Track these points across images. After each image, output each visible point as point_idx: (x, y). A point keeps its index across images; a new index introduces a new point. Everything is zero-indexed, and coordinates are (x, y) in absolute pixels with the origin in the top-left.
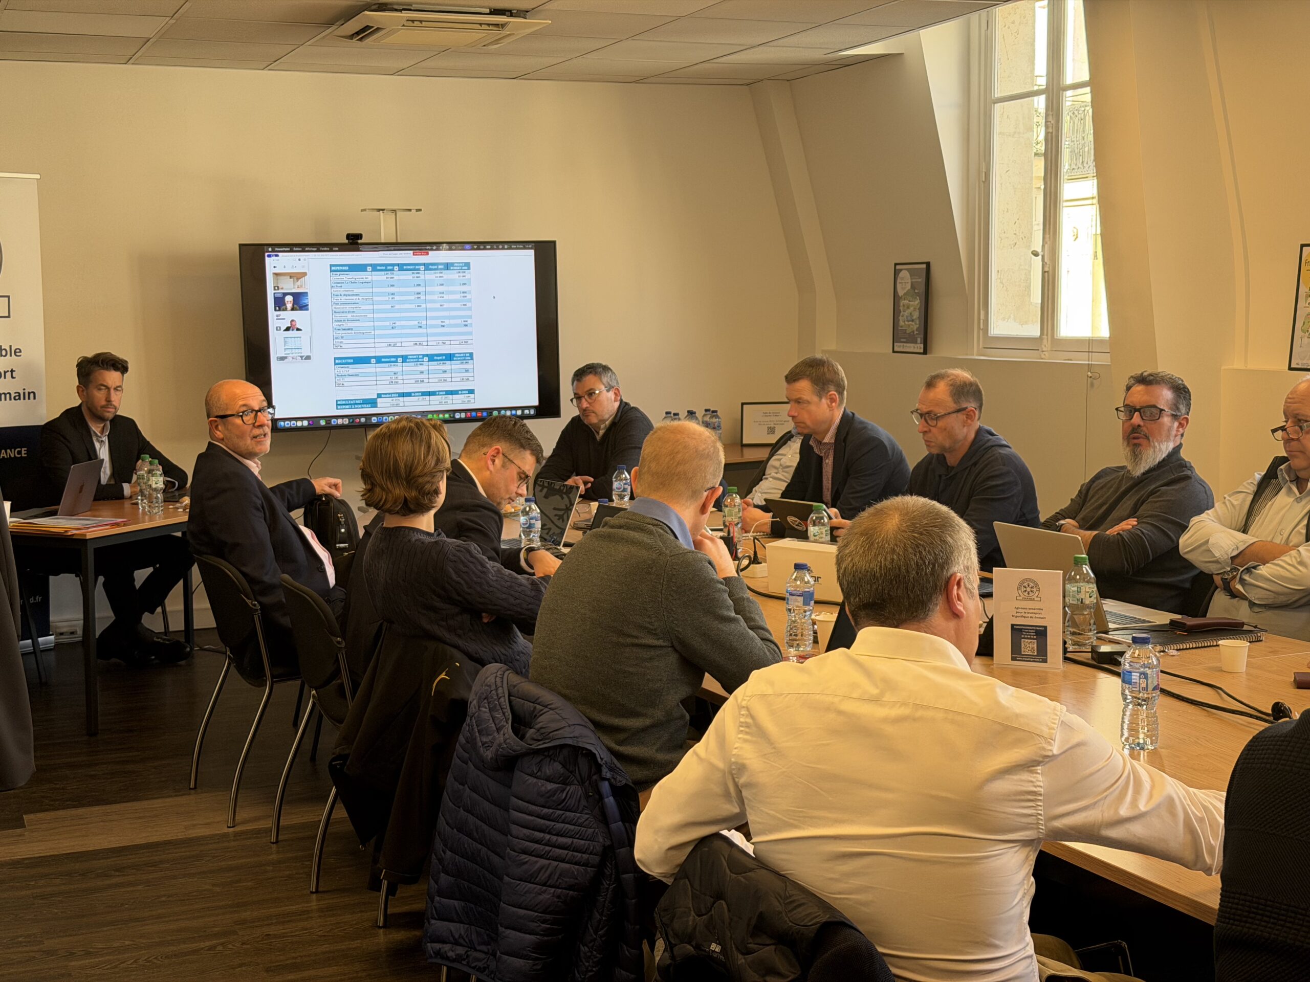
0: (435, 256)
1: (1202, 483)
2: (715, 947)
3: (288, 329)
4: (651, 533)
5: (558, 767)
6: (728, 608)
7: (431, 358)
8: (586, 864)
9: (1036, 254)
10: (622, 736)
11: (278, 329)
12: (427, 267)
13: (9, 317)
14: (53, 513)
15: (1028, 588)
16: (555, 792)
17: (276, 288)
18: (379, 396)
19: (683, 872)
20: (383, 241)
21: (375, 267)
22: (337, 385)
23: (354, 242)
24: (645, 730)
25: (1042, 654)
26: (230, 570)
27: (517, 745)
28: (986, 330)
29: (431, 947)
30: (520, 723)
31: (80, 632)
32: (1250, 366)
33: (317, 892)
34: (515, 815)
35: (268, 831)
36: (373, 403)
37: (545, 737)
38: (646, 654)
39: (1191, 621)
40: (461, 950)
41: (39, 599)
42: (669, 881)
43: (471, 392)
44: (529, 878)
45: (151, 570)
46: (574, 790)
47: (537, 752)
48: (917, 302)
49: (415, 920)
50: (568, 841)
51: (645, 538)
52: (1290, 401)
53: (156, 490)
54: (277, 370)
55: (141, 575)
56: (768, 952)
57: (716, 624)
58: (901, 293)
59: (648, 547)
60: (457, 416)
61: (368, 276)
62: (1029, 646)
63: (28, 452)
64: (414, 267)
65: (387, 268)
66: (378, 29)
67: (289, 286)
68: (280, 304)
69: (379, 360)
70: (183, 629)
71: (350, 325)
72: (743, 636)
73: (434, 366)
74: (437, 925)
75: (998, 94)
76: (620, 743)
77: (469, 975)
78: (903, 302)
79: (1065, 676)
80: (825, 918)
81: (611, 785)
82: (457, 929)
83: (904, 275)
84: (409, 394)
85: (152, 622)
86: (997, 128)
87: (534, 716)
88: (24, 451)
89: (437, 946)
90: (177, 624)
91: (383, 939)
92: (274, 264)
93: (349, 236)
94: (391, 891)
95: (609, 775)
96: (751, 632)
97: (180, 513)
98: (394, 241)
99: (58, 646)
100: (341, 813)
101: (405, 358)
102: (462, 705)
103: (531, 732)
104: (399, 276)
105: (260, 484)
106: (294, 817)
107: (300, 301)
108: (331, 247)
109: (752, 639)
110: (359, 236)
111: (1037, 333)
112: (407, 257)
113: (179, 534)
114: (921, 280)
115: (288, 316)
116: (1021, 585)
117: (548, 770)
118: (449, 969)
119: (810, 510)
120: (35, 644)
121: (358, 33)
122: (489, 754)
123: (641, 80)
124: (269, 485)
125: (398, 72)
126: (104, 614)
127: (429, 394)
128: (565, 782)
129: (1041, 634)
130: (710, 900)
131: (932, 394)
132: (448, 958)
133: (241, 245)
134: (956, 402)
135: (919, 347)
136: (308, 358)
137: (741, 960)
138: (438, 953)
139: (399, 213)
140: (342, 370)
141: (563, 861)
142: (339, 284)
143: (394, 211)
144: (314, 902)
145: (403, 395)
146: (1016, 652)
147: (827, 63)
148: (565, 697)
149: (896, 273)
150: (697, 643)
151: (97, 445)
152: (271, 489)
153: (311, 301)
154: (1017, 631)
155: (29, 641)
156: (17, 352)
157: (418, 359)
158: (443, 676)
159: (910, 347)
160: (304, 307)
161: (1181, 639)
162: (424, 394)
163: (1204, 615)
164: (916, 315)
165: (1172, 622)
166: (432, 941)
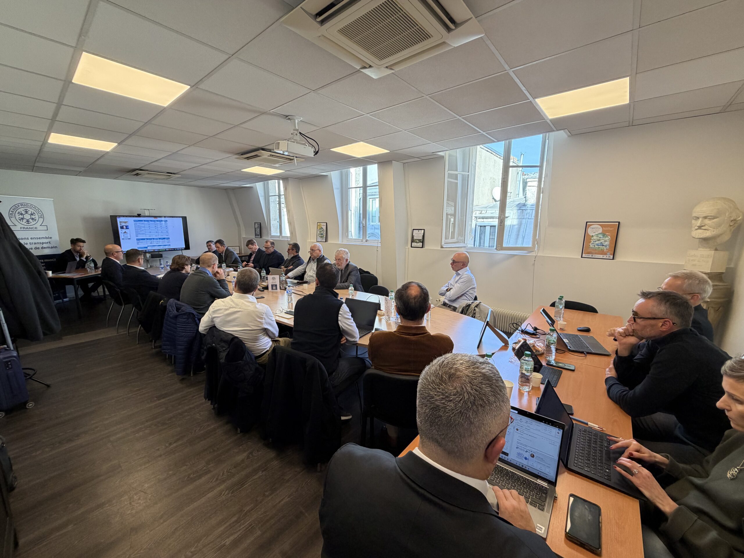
0: (159, 219)
1: (302, 260)
2: (214, 345)
3: (124, 233)
4: (203, 274)
5: (186, 316)
6: (219, 286)
7: (160, 239)
8: (193, 333)
9: (278, 222)
10: (199, 310)
11: (122, 233)
12: (157, 221)
13: (47, 230)
14: (64, 273)
15: (274, 278)
16: (186, 321)
17: (120, 224)
18: (148, 246)
19: (208, 333)
20: (146, 215)
21: (145, 221)
22: (138, 244)
23: (139, 215)
24: (204, 308)
25: (276, 289)
26: (111, 284)
27: (177, 313)
28: (271, 234)
29: (163, 351)
30: (178, 309)
31: (75, 297)
32: (311, 241)
33: (138, 344)
34: (178, 326)
35: (126, 334)
36: (147, 248)
37: (183, 311)
38: (203, 295)
39: (301, 281)
40: (169, 351)
41: (63, 291)
42: (206, 334)
43: (170, 245)
44: (182, 337)
45: (93, 283)
46: (190, 320)
47: (182, 314)
48: (259, 229)
49: (160, 347)
50: (189, 329)
51: (202, 275)
52: (311, 247)
53: (92, 267)
54: (122, 241)
55: (90, 285)
56: (223, 344)
57: (216, 289)
58: (256, 227)
59: (203, 276)
60: (167, 250)
61: (143, 222)
62: (274, 288)
63: (56, 260)
64: (154, 221)
65: (148, 221)
66: (140, 174)
67: (123, 224)
68: (122, 228)
69: (147, 239)
70: (103, 294)
71: (139, 232)
72: (222, 291)
73: (160, 240)
74: (165, 347)
75: (270, 195)
76: (199, 311)
77: (172, 355)
78: (257, 229)
79: (280, 292)
80: (232, 337)
81: (198, 318)
82: (169, 347)
83: (256, 224)
84: (155, 246)
85: (95, 294)
86: (270, 201)
87: (181, 308)
88: (55, 260)
89: (164, 351)
90: (101, 294)
91: (154, 351)
92: (119, 220)
93: (138, 214)
94: (155, 342)
95: (197, 317)
96: (223, 290)
97: (99, 271)
98: (149, 215)
99: (70, 301)
100: (142, 328)
101: (153, 239)
102: (166, 306)
103: (180, 311)
104: (150, 222)
105: (120, 265)
106: (132, 330)
107: (127, 227)
108: (134, 216)
109: (223, 291)
110: (141, 214)
111: (279, 235)
112: (153, 219)
113: (100, 276)
114: (259, 225)
115: (124, 230)
116: (272, 278)
117: (184, 317)
118: (168, 355)
119: (238, 266)
120: (63, 301)
121: (136, 174)
122: (171, 316)
123: (203, 187)
124: (122, 265)
125: (148, 182)
126: (81, 293)
127: (160, 246)
128: (188, 319)
129: (276, 285)
130: (212, 337)
131: (267, 244)
132: (167, 353)
133: (111, 216)
134: (271, 245)
135: (260, 237)
136: (130, 239)
137: (218, 346)
138: (165, 352)
139: (150, 210)
140: (138, 241)
141: (189, 333)
142: (136, 224)
143: (149, 210)
144: (138, 346)
145: (154, 246)
146: (272, 289)
147: (239, 187)
148: (187, 304)
149: (255, 224)
150: (213, 292)
151: (76, 257)
152: (123, 265)
153: (129, 227)
154: (272, 286)
155: (61, 300)
156: (51, 238)
157: (157, 239)
158: (162, 301)
159: (258, 237)
160: (128, 228)
161: (299, 284)
162: (159, 246)
163: (303, 280)
164: (259, 231)
165: (298, 282)
166: (163, 350)
